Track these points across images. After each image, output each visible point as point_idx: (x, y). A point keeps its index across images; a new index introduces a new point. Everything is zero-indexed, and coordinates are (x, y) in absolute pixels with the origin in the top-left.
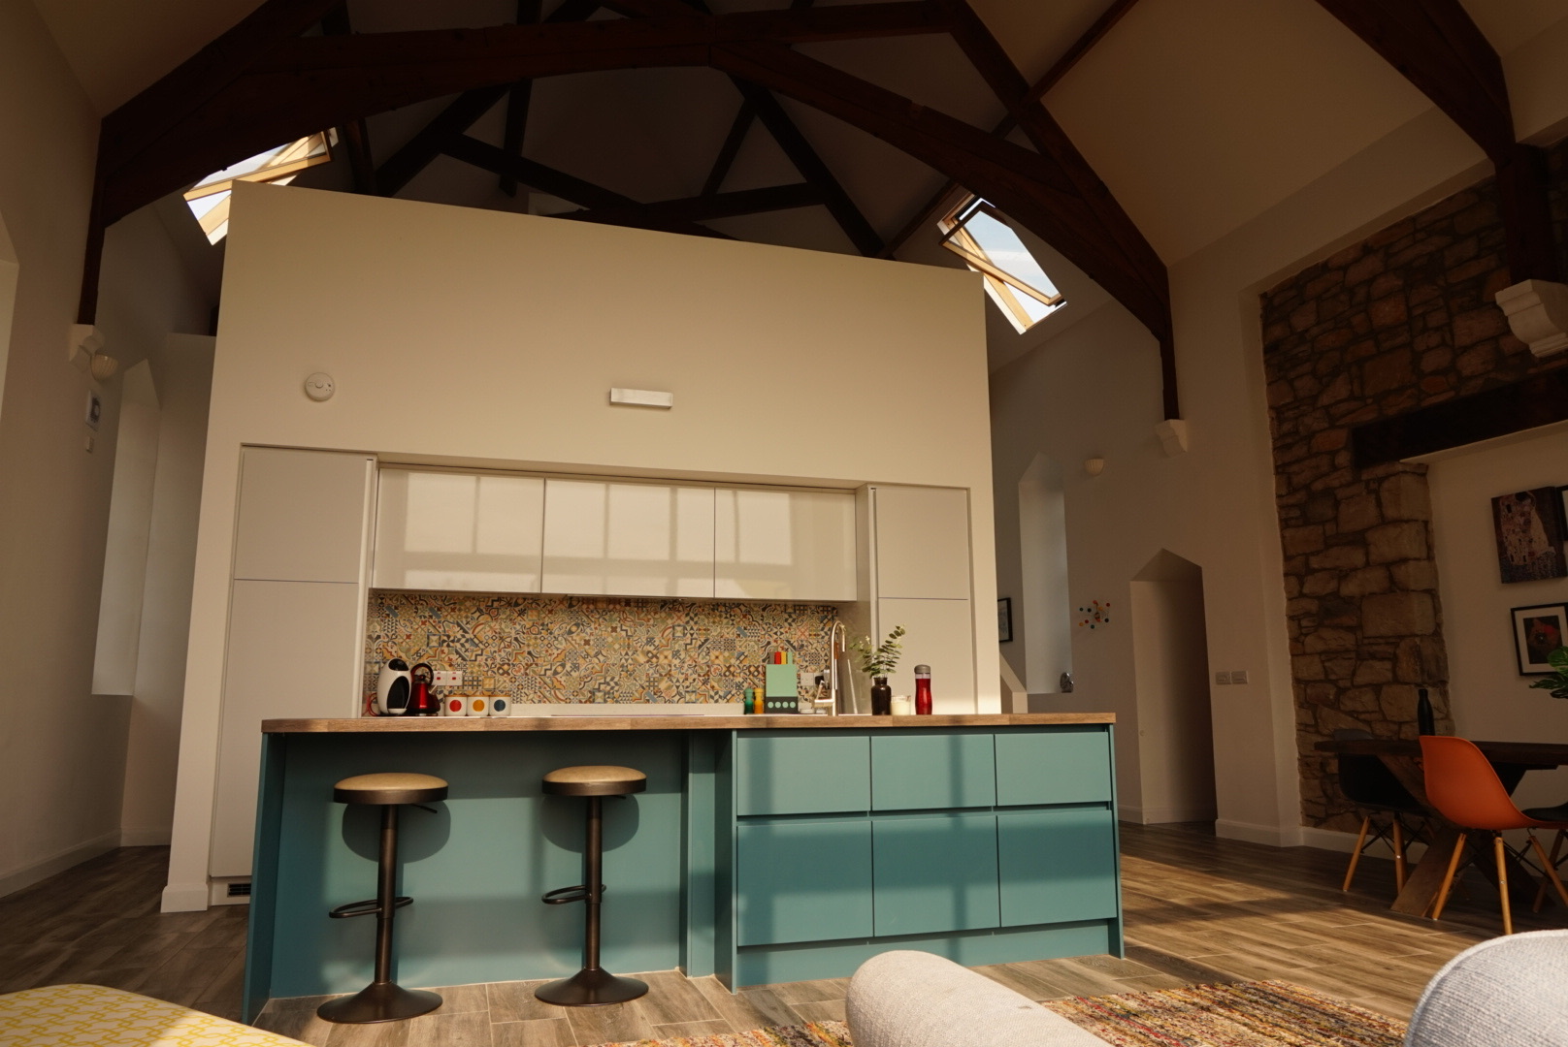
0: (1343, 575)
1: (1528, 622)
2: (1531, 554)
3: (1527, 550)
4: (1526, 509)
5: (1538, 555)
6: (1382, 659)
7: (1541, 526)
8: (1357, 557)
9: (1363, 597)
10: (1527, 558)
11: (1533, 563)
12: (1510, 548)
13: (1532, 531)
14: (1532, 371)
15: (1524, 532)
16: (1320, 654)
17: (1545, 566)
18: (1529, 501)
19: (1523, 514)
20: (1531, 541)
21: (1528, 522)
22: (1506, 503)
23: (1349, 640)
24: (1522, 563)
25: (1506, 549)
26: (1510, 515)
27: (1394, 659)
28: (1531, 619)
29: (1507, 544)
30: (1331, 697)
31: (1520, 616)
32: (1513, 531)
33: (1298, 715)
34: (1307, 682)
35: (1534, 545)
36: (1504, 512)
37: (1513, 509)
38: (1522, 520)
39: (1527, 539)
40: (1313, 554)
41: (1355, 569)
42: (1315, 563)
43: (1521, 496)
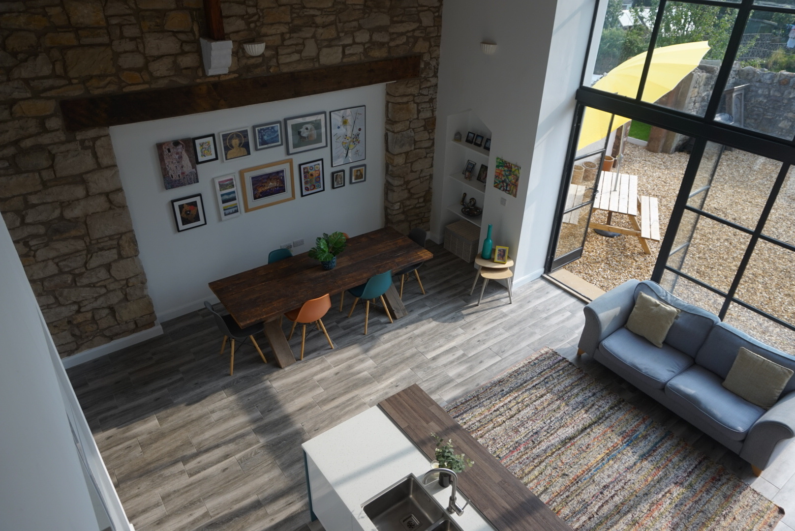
0: (64, 205)
1: (181, 207)
2: (183, 173)
3: (180, 171)
4: (180, 150)
5: (186, 173)
6: (109, 249)
7: (188, 159)
8: (80, 191)
9: (87, 216)
10: (180, 175)
11: (184, 178)
12: (170, 171)
13: (183, 162)
14: (198, 81)
15: (178, 162)
16: (53, 259)
17: (190, 179)
18: (181, 146)
19: (177, 153)
20: (182, 167)
21: (180, 157)
22: (167, 148)
23: (80, 245)
24: (178, 178)
25: (168, 172)
26: (170, 154)
27: (119, 247)
28: (183, 205)
29: (168, 169)
30: (69, 282)
31: (176, 204)
32: (172, 162)
33: (39, 302)
34: (42, 280)
35: (184, 168)
36: (166, 152)
37: (172, 150)
38: (177, 157)
39: (180, 166)
40: (31, 194)
41: (78, 200)
42: (34, 200)
43: (176, 143)
